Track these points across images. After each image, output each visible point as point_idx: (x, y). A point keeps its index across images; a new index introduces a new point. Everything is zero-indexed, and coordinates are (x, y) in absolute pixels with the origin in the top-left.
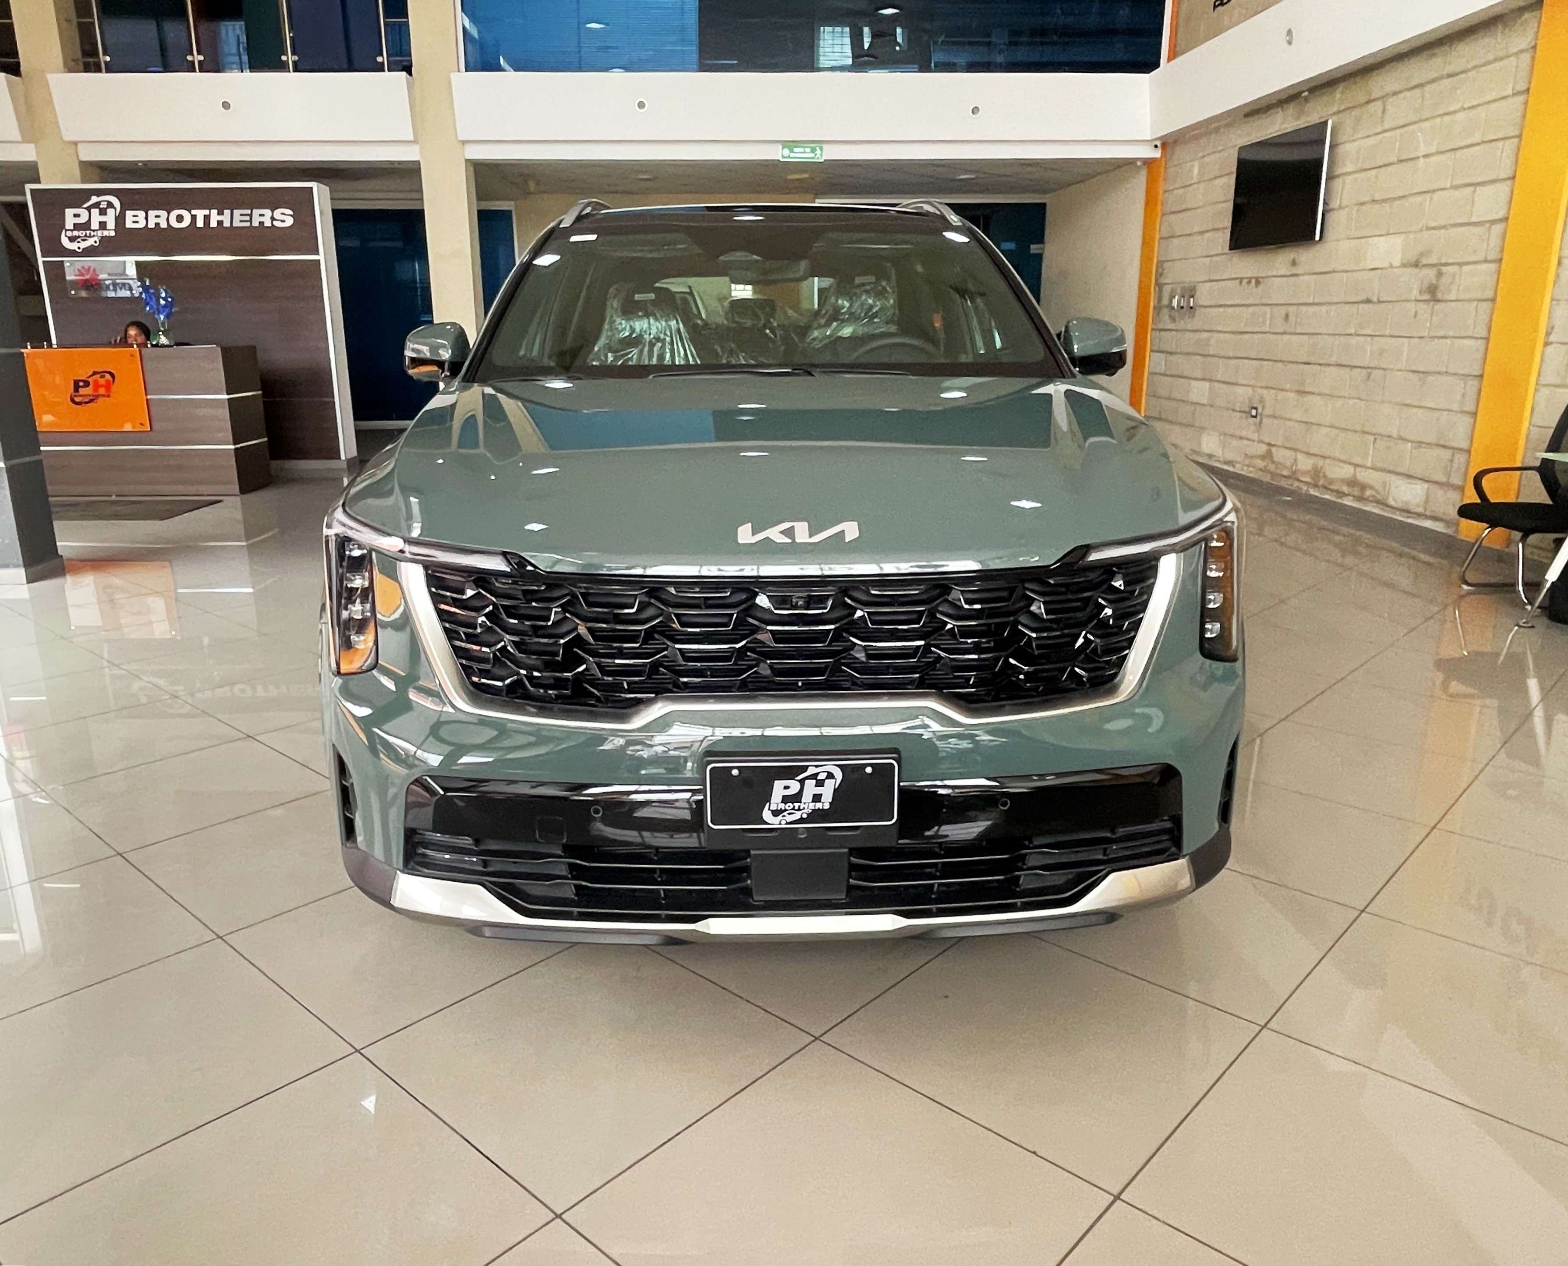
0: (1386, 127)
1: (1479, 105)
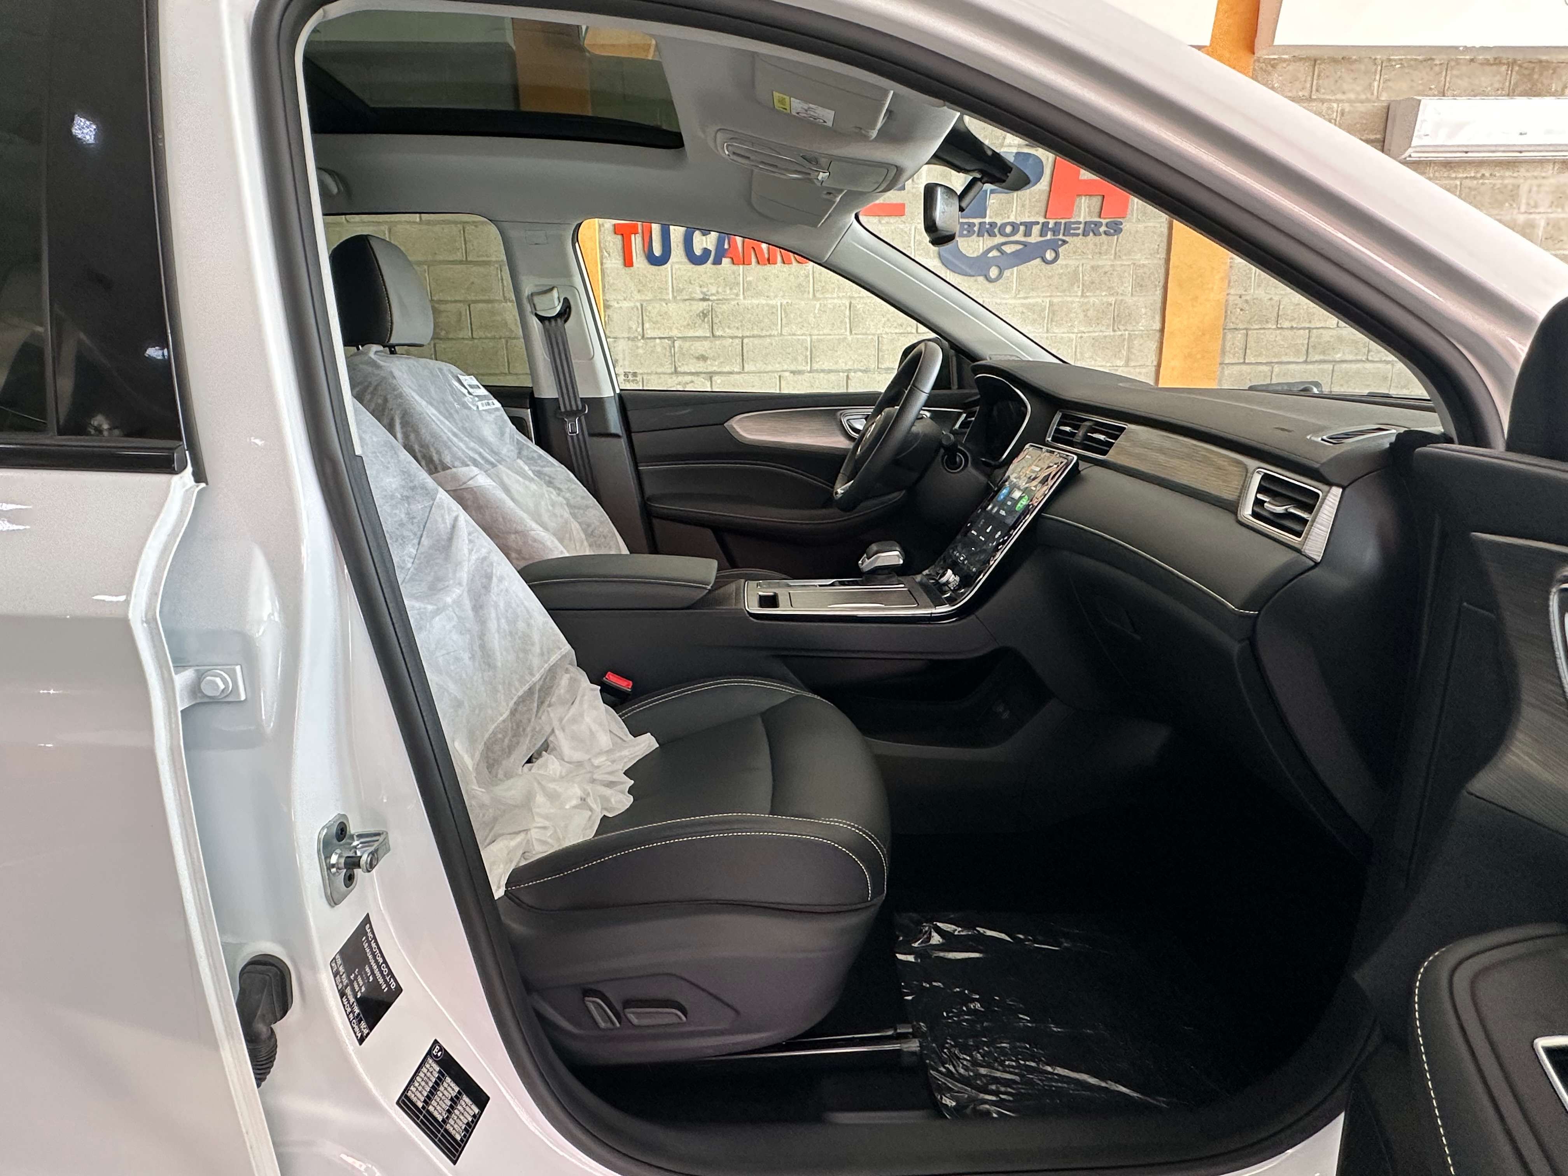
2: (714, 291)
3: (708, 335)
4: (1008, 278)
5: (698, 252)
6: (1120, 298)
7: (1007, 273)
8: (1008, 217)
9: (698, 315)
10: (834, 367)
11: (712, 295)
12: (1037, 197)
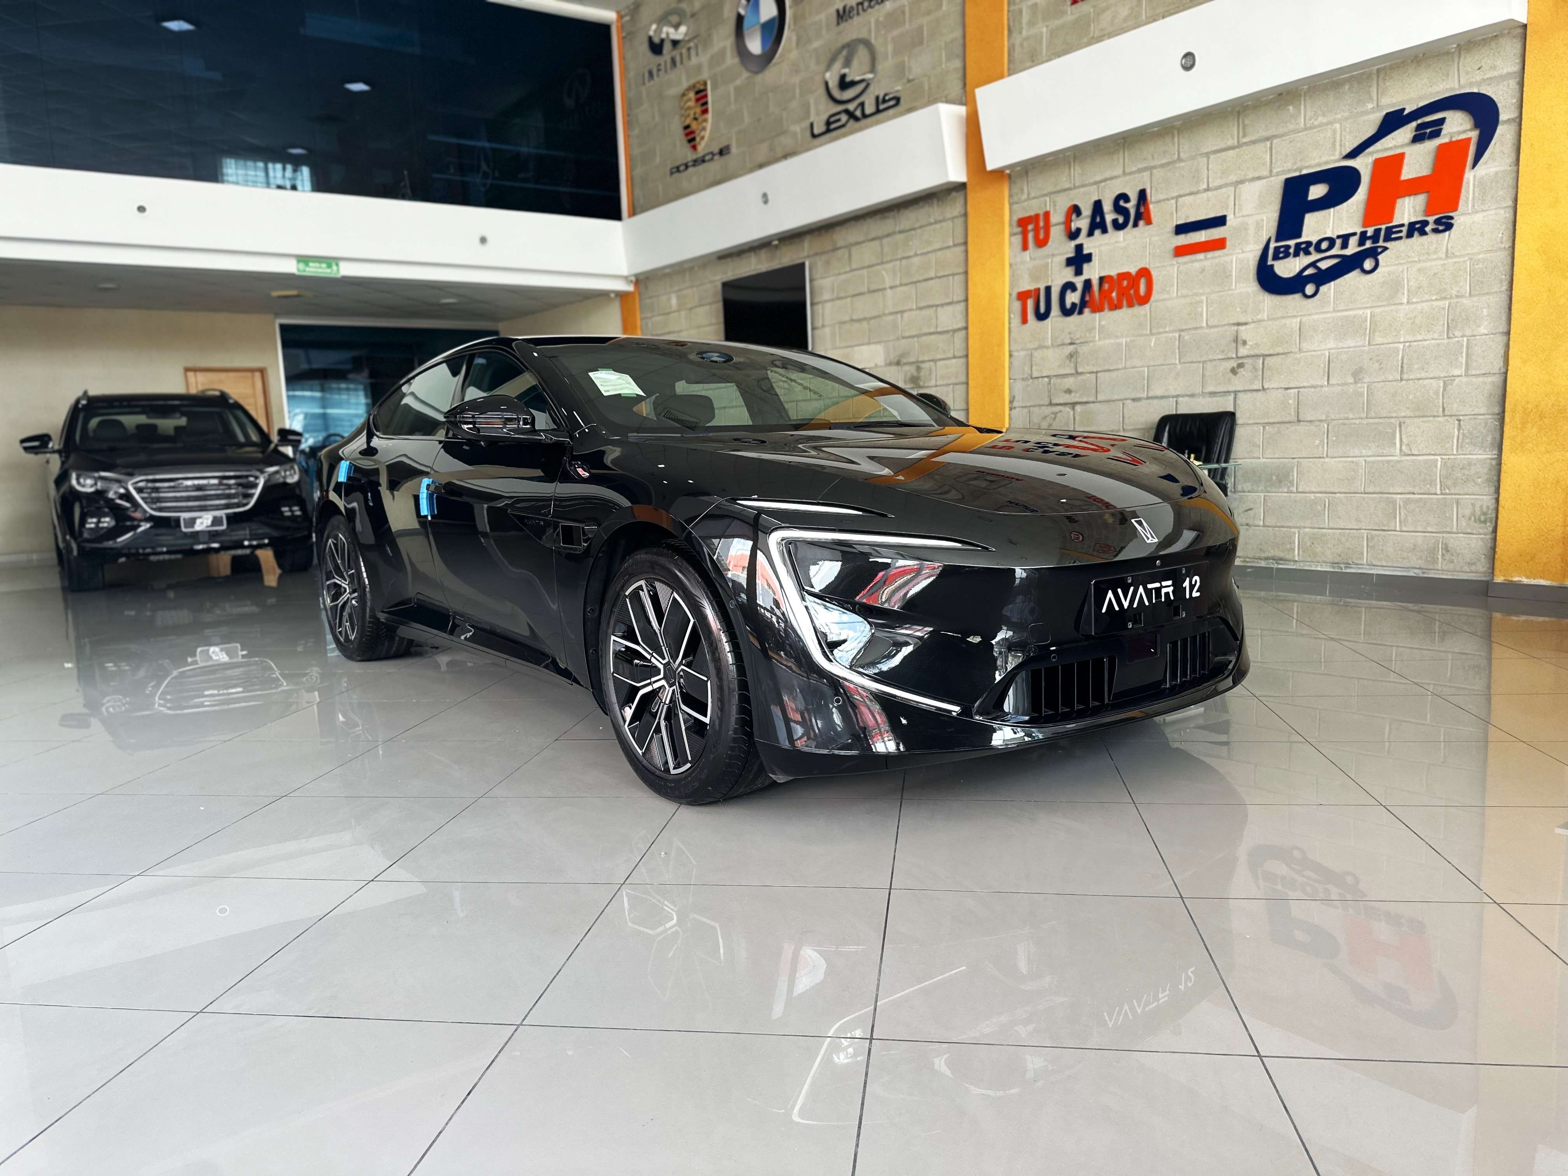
0: (854, 266)
1: (929, 252)
2: (1078, 336)
3: (1073, 371)
4: (1325, 294)
5: (1068, 305)
6: (1455, 300)
7: (1323, 289)
8: (1325, 234)
9: (1067, 357)
10: (1166, 394)
11: (1077, 339)
12: (1355, 207)
